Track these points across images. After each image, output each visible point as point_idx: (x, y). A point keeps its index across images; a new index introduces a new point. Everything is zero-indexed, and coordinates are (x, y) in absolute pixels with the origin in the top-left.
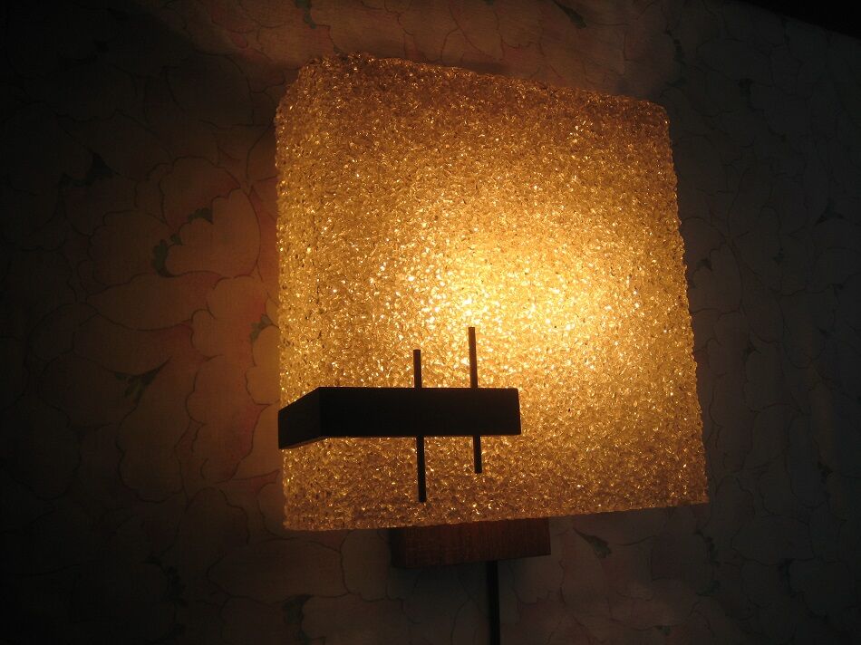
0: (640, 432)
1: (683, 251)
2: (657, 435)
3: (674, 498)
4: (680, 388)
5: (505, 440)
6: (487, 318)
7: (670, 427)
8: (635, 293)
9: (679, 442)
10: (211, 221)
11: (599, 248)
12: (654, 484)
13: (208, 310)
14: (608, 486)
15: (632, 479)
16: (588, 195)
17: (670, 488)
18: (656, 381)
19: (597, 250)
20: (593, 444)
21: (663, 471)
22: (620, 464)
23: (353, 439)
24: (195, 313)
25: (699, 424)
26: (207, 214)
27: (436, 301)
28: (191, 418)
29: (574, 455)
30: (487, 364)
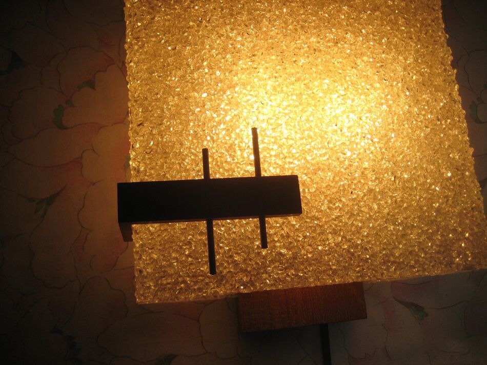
0: (421, 208)
1: (451, 58)
2: (438, 210)
3: (458, 265)
4: (457, 169)
5: (292, 220)
6: (272, 121)
7: (450, 202)
8: (408, 93)
9: (460, 214)
10: (94, 89)
11: (371, 60)
12: (438, 252)
13: (93, 150)
14: (393, 255)
15: (416, 249)
16: (357, 19)
17: (454, 254)
18: (434, 164)
19: (370, 62)
20: (376, 220)
21: (446, 241)
22: (403, 236)
23: (156, 225)
24: (83, 152)
25: (479, 199)
26: (91, 84)
27: (226, 111)
28: (82, 226)
29: (359, 230)
30: (273, 158)
